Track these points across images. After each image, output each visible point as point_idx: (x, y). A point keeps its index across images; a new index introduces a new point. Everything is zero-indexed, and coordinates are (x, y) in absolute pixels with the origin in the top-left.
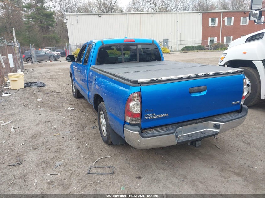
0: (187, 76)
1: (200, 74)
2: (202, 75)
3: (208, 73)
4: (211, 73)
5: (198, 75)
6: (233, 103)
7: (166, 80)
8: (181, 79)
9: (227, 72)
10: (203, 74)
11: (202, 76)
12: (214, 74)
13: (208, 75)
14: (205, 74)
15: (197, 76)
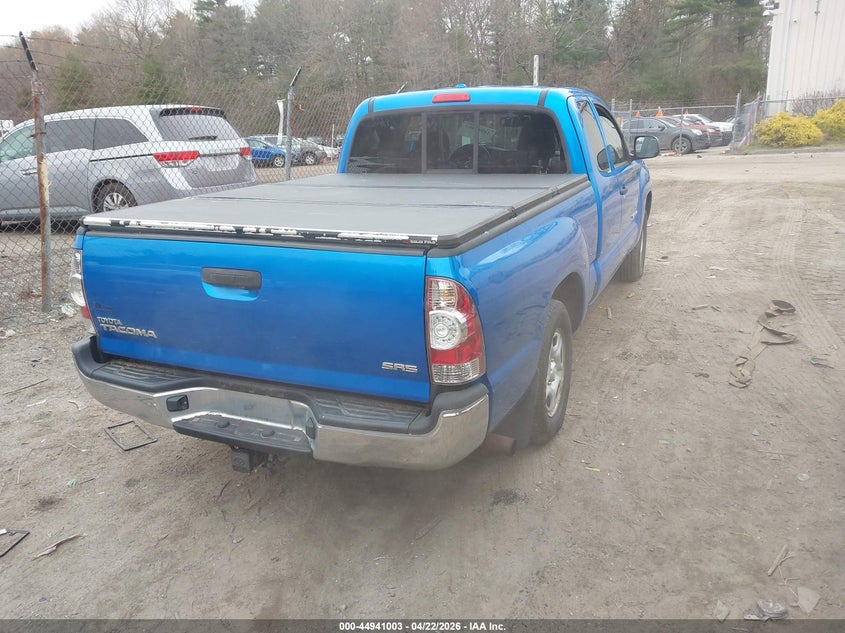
0: (209, 227)
1: (249, 228)
2: (258, 232)
3: (282, 230)
4: (290, 230)
5: (244, 230)
6: (386, 365)
7: (149, 230)
8: (191, 233)
9: (358, 236)
10: (263, 230)
11: (256, 236)
12: (304, 234)
13: (278, 237)
14: (268, 231)
15: (239, 233)
